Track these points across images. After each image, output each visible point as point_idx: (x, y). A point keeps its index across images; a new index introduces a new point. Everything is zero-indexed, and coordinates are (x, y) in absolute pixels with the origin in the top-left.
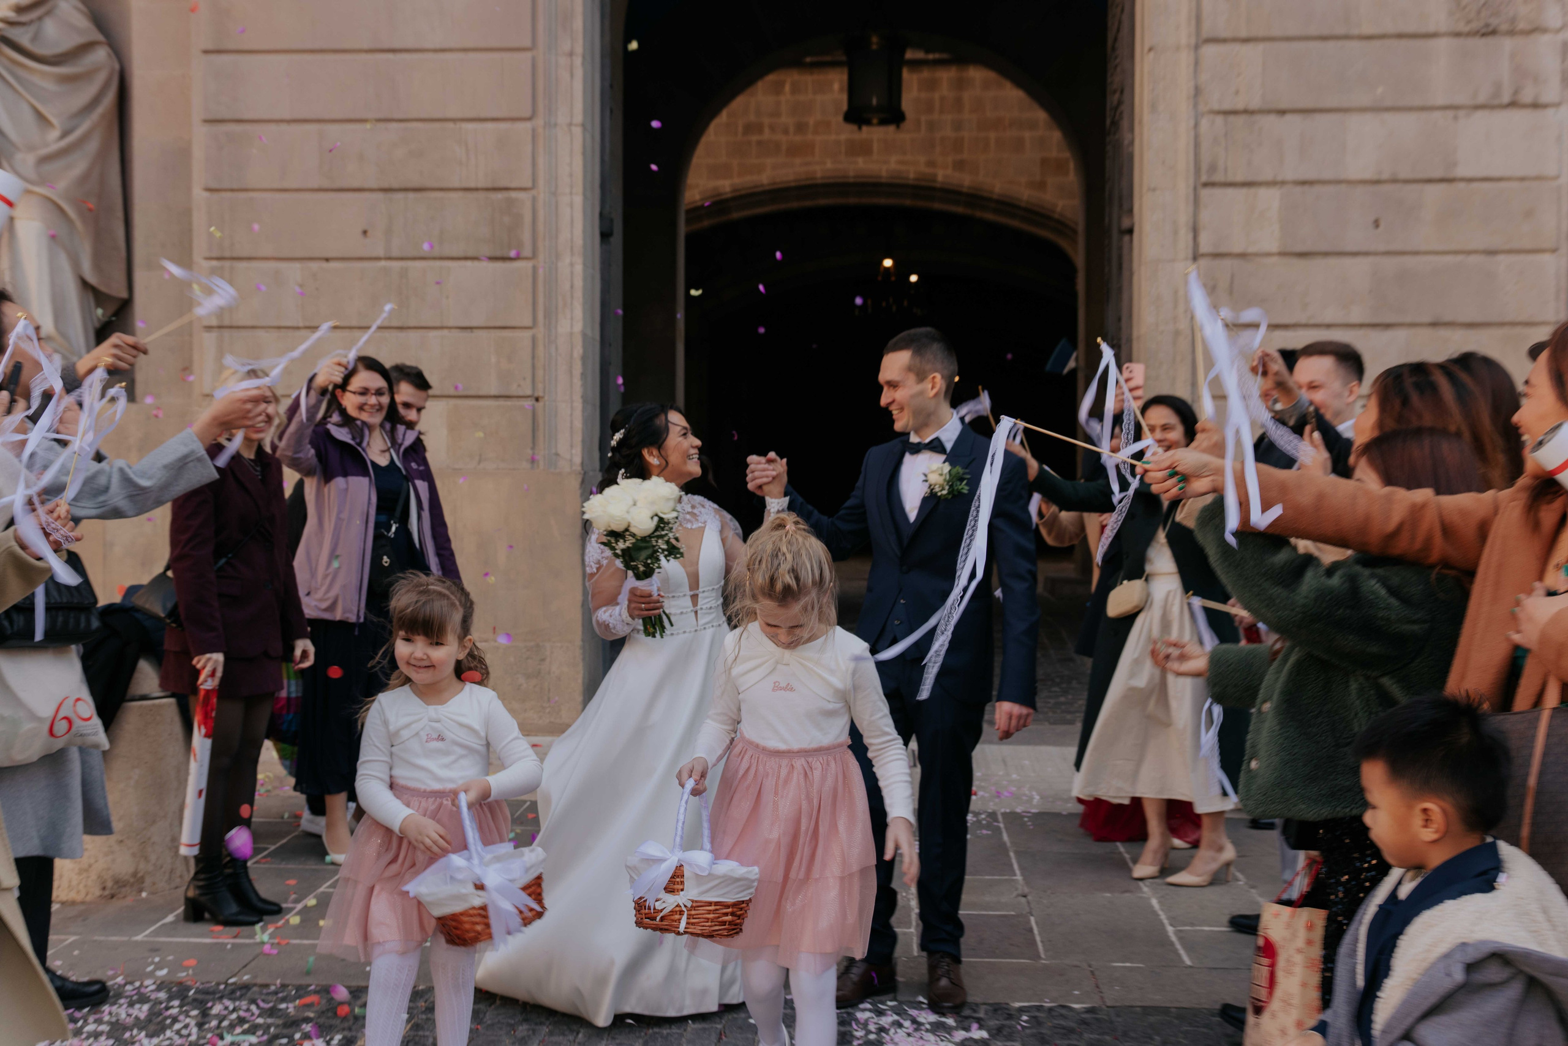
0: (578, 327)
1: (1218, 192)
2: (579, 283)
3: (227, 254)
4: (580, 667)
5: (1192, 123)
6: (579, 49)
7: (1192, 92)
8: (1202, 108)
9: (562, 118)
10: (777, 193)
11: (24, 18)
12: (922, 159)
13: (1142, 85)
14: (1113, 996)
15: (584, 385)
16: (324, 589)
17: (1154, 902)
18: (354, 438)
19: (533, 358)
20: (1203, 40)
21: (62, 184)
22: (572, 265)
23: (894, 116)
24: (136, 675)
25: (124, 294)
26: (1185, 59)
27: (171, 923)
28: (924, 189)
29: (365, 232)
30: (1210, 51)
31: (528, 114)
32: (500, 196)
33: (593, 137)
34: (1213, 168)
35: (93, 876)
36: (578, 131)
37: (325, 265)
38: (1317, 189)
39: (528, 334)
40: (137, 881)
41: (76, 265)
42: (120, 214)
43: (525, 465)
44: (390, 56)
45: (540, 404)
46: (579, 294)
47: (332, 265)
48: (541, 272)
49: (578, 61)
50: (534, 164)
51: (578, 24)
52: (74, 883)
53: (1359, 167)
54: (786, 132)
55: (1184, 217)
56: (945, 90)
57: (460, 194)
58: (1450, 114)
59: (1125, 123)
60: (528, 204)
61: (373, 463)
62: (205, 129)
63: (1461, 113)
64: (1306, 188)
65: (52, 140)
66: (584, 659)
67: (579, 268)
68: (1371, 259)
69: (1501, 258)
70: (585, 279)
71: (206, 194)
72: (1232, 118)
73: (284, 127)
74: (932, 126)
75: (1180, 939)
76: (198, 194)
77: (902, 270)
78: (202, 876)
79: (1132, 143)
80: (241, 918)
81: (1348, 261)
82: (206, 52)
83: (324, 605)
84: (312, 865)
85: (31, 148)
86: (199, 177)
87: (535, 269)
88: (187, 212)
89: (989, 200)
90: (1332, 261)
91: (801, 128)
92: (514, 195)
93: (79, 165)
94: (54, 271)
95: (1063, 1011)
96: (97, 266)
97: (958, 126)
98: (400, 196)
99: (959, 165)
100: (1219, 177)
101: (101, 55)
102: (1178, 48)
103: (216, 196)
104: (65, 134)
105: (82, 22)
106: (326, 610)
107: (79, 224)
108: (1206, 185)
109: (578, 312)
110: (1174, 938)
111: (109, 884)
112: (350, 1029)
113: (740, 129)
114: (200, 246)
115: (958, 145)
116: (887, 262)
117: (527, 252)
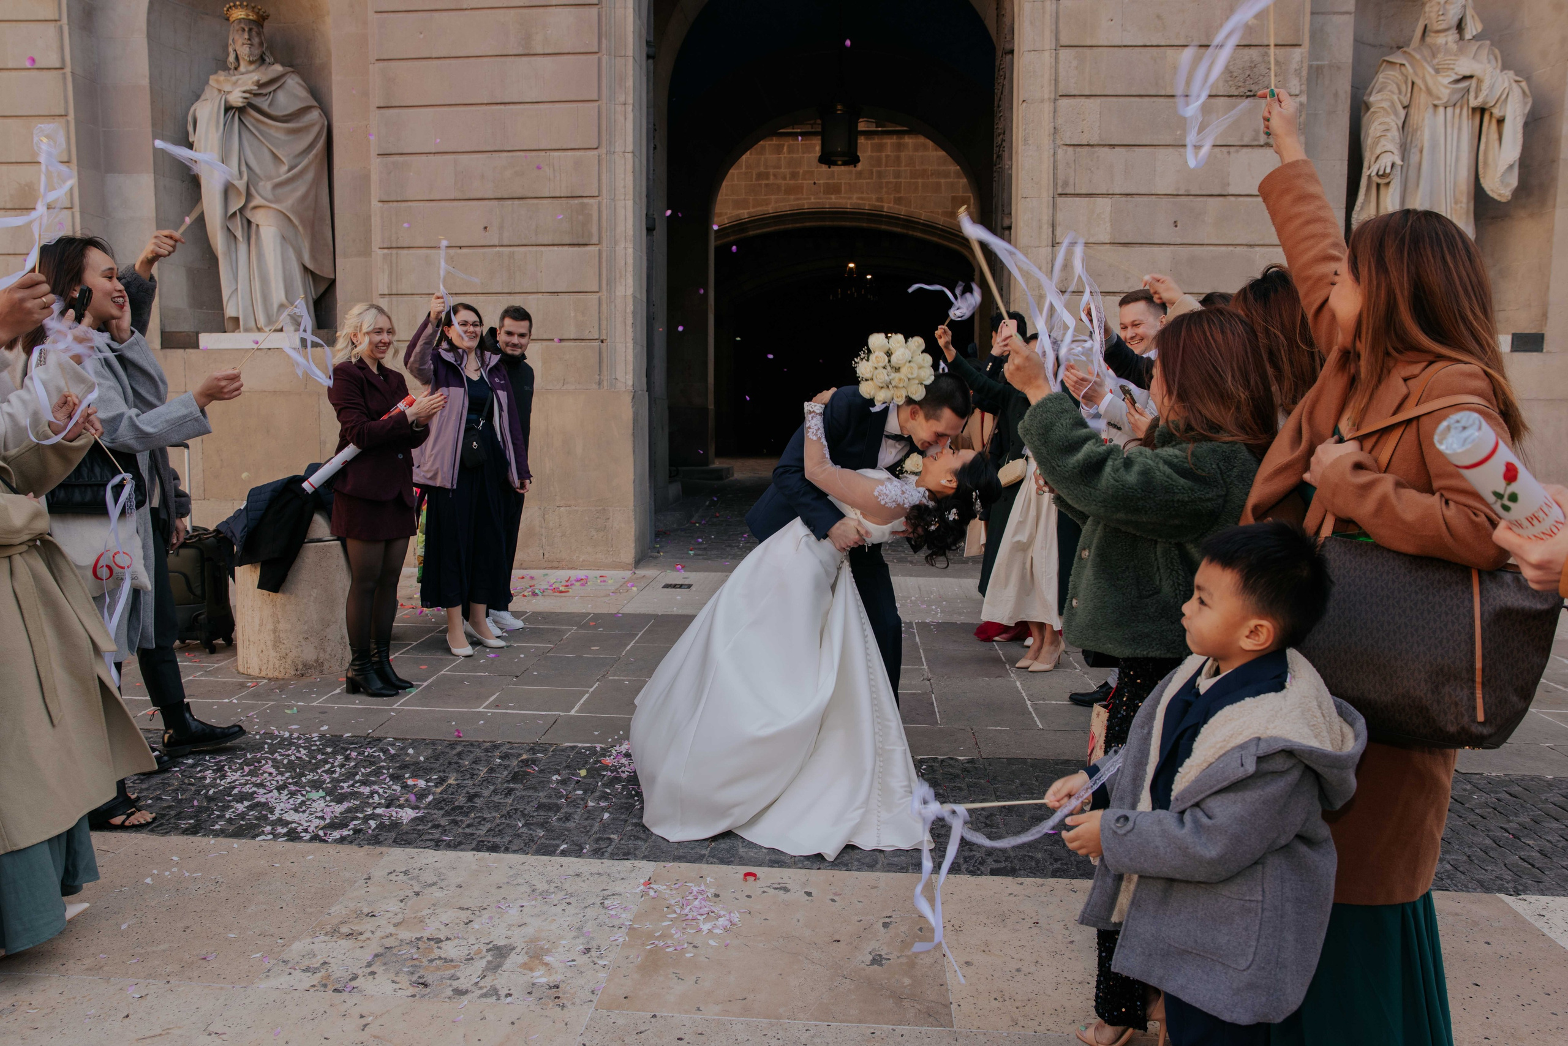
0: (630, 291)
1: (1069, 199)
2: (630, 261)
3: (394, 245)
4: (633, 524)
5: (1052, 152)
6: (630, 101)
7: (1052, 130)
8: (1059, 142)
9: (619, 148)
10: (778, 218)
11: (264, 91)
12: (874, 197)
13: (1017, 128)
14: (987, 751)
15: (634, 332)
16: (429, 463)
17: (1018, 684)
18: (456, 361)
19: (599, 313)
20: (1060, 96)
21: (290, 202)
22: (625, 248)
23: (852, 159)
24: (312, 525)
25: (333, 277)
26: (1047, 107)
27: (339, 694)
28: (875, 216)
29: (486, 228)
30: (1063, 102)
31: (595, 146)
32: (576, 201)
33: (641, 162)
34: (1066, 184)
35: (290, 662)
36: (629, 156)
37: (459, 251)
38: (1137, 199)
39: (596, 296)
40: (319, 664)
41: (299, 256)
42: (329, 222)
43: (595, 386)
44: (502, 107)
45: (605, 344)
46: (630, 269)
47: (464, 251)
48: (604, 255)
49: (630, 108)
50: (599, 180)
51: (630, 83)
52: (277, 666)
53: (1163, 186)
54: (784, 178)
55: (1046, 218)
56: (889, 151)
57: (549, 201)
58: (1225, 149)
59: (1006, 154)
60: (596, 207)
61: (468, 378)
62: (379, 160)
63: (1232, 149)
64: (1129, 198)
65: (283, 171)
66: (635, 518)
67: (630, 251)
68: (1172, 248)
69: (1257, 249)
70: (634, 258)
71: (380, 204)
72: (1079, 149)
73: (431, 157)
75: (1035, 710)
76: (375, 204)
77: (861, 271)
78: (357, 663)
79: (1011, 168)
80: (384, 692)
81: (1156, 249)
82: (378, 108)
83: (429, 475)
84: (440, 655)
85: (269, 178)
86: (376, 193)
87: (600, 251)
88: (368, 217)
89: (919, 223)
90: (1146, 249)
91: (794, 175)
92: (585, 200)
93: (301, 189)
94: (284, 261)
95: (951, 762)
96: (313, 257)
97: (897, 175)
98: (509, 202)
99: (898, 201)
100: (1070, 190)
101: (315, 115)
102: (1042, 101)
103: (386, 205)
104: (290, 170)
105: (303, 93)
106: (430, 479)
107: (300, 228)
108: (1060, 195)
109: (630, 281)
110: (1031, 709)
111: (300, 667)
112: (444, 771)
113: (754, 176)
114: (377, 240)
115: (897, 187)
116: (851, 265)
117: (595, 240)
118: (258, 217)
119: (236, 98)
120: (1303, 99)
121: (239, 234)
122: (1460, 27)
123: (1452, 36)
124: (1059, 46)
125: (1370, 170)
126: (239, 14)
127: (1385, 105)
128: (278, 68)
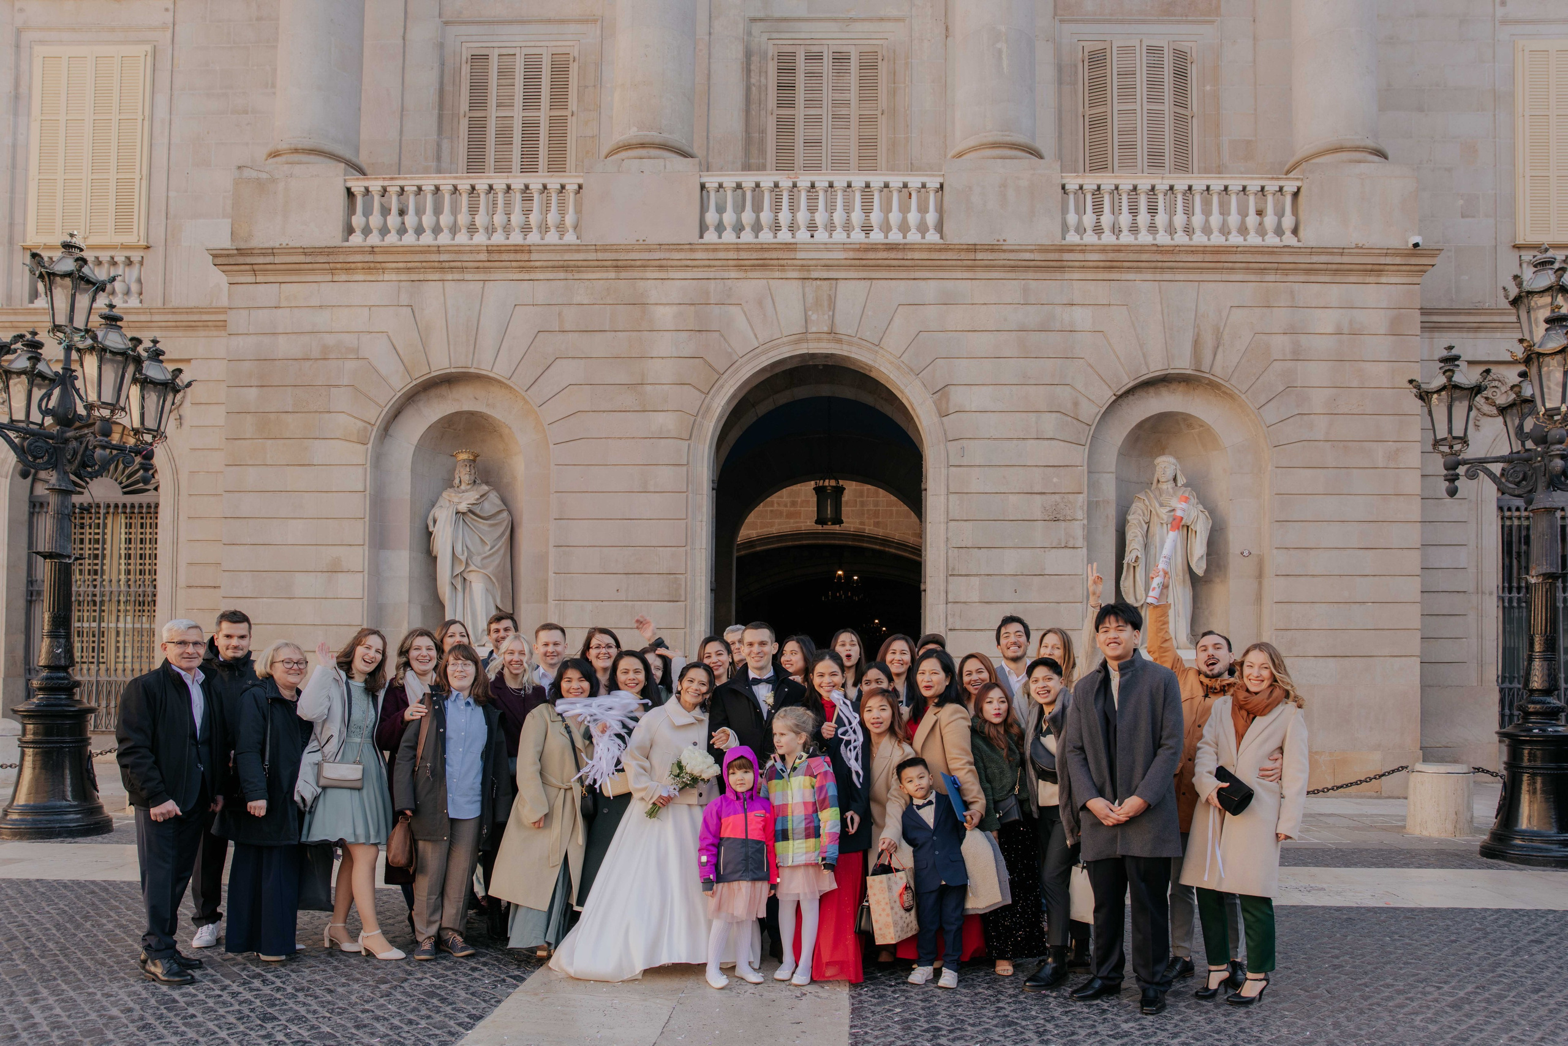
0: (703, 628)
1: (955, 578)
2: (703, 611)
3: (562, 599)
5: (946, 551)
6: (705, 519)
7: (946, 540)
8: (949, 546)
9: (698, 546)
11: (477, 502)
20: (949, 520)
21: (491, 569)
22: (701, 604)
25: (511, 612)
26: (943, 527)
29: (618, 590)
30: (952, 524)
31: (684, 544)
32: (672, 576)
34: (953, 569)
36: (704, 551)
37: (601, 603)
38: (994, 577)
39: (683, 631)
41: (495, 600)
44: (628, 521)
46: (703, 615)
47: (604, 603)
48: (688, 607)
49: (704, 524)
50: (686, 563)
51: (705, 509)
53: (1009, 569)
54: (786, 506)
55: (942, 588)
57: (656, 575)
58: (1042, 550)
60: (684, 579)
62: (555, 548)
63: (1046, 550)
64: (989, 577)
68: (1014, 604)
70: (706, 609)
71: (555, 575)
72: (960, 550)
73: (586, 549)
74: (863, 504)
76: (551, 574)
81: (1005, 605)
82: (555, 518)
85: (479, 554)
86: (552, 568)
87: (685, 605)
88: (546, 581)
90: (999, 605)
91: (794, 504)
92: (678, 576)
93: (497, 560)
94: (487, 604)
96: (502, 601)
98: (632, 576)
99: (877, 524)
100: (956, 573)
101: (505, 514)
102: (941, 523)
103: (559, 575)
105: (498, 502)
107: (496, 584)
108: (950, 575)
109: (703, 622)
114: (551, 595)
115: (876, 514)
116: (840, 573)
117: (683, 599)
118: (470, 577)
119: (463, 507)
120: (1085, 522)
121: (459, 587)
122: (1175, 479)
123: (1171, 484)
124: (949, 493)
125: (1129, 558)
126: (463, 456)
127: (1135, 522)
128: (485, 488)
